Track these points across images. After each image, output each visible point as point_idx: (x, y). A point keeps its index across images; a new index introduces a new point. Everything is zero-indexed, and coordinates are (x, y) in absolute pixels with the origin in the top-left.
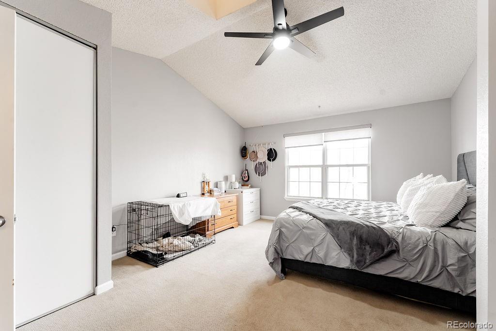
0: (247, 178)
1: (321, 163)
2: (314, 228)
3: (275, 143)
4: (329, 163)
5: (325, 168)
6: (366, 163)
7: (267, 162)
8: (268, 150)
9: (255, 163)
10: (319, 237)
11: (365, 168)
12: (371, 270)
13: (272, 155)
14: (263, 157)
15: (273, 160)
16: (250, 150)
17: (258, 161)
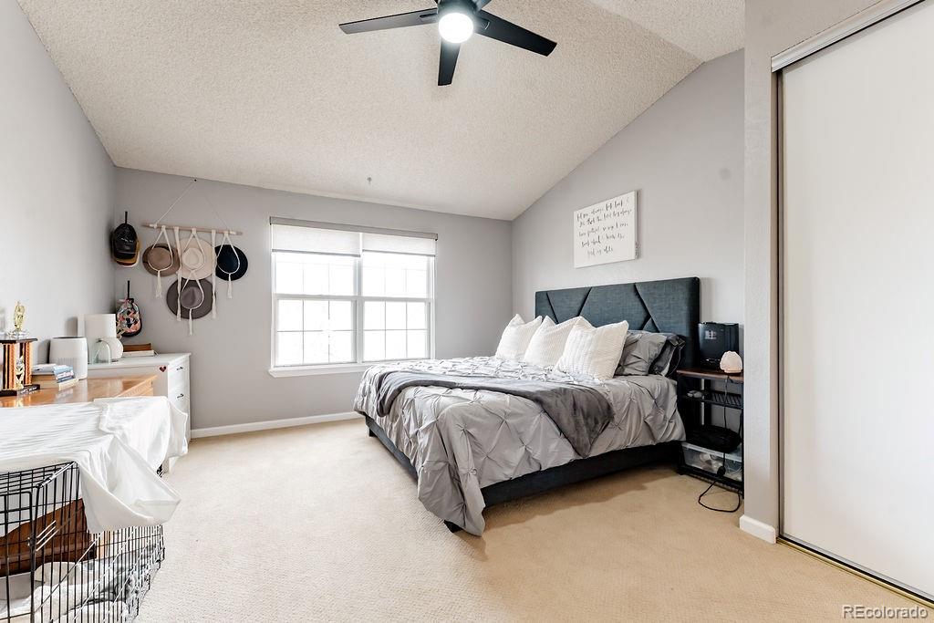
0: (138, 325)
1: (350, 292)
2: (521, 412)
3: (239, 234)
4: (365, 293)
5: (358, 302)
6: (424, 296)
7: (215, 281)
8: (217, 249)
9: (170, 280)
10: (530, 425)
11: (422, 306)
12: (595, 453)
13: (231, 263)
14: (198, 264)
15: (235, 278)
16: (146, 240)
17: (180, 274)
